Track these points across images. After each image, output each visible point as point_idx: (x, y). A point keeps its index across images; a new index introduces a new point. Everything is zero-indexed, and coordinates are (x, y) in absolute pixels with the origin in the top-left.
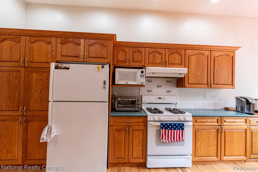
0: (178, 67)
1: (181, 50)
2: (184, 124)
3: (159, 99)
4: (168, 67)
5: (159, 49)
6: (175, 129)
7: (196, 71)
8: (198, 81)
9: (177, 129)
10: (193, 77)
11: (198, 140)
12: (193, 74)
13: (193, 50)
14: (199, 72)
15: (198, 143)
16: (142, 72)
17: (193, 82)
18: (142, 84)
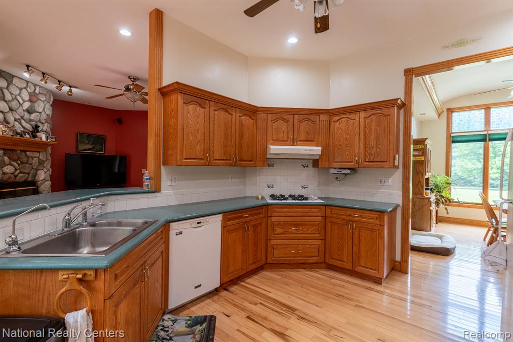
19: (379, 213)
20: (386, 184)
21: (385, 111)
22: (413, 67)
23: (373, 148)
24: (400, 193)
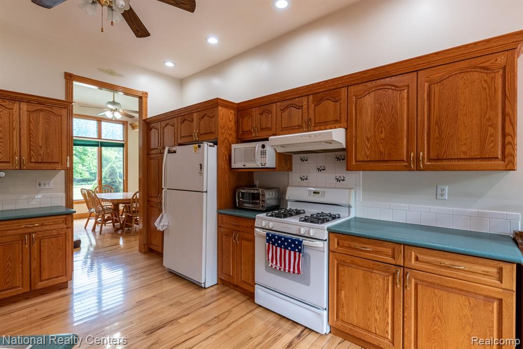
0: (333, 127)
1: (338, 90)
2: (301, 242)
3: (314, 194)
4: (313, 131)
5: (297, 99)
6: (286, 248)
7: (375, 131)
8: (381, 153)
9: (289, 248)
10: (367, 147)
11: (343, 285)
12: (368, 140)
13: (365, 84)
14: (382, 132)
15: (343, 292)
16: (263, 146)
17: (368, 157)
18: (263, 167)
19: (65, 216)
20: (47, 187)
21: (55, 110)
22: (74, 74)
23: (41, 147)
24: (64, 195)
